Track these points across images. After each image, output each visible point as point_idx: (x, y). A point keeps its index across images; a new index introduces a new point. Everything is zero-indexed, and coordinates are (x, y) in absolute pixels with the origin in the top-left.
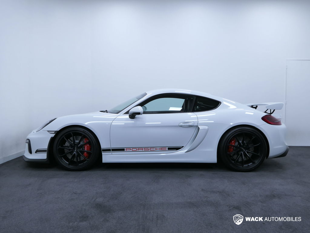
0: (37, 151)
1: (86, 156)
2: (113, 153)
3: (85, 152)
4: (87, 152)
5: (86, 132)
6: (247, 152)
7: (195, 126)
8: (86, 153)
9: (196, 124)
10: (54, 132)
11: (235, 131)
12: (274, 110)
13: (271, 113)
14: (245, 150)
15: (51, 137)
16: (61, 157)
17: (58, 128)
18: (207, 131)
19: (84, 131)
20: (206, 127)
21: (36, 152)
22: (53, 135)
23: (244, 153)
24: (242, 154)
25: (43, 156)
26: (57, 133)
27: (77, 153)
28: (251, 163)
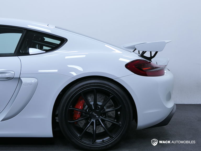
6: (101, 120)
7: (16, 78)
9: (17, 76)
11: (80, 87)
12: (156, 53)
13: (152, 57)
14: (99, 117)
18: (35, 86)
20: (33, 80)
23: (97, 120)
24: (93, 122)
28: (108, 138)
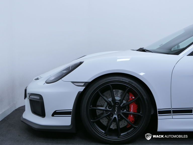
0: (55, 114)
1: (132, 121)
2: (174, 117)
3: (131, 114)
4: (133, 115)
5: (133, 84)
8: (131, 116)
10: (83, 84)
15: (79, 92)
16: (93, 122)
17: (89, 78)
19: (129, 81)
21: (53, 115)
22: (82, 89)
25: (66, 121)
26: (88, 85)
27: (118, 117)
